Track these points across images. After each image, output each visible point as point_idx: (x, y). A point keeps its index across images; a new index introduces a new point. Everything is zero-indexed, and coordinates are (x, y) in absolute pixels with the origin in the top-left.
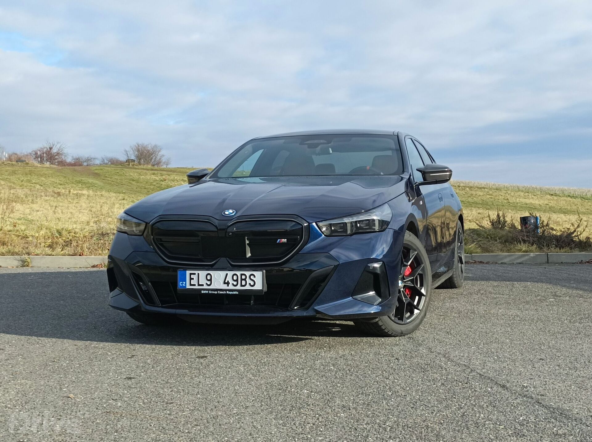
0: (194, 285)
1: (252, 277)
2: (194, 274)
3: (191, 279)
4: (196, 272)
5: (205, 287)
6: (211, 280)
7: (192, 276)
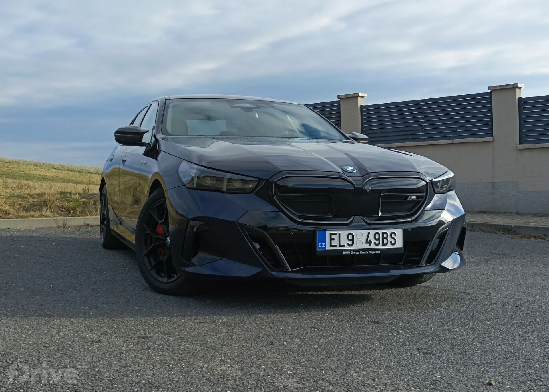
0: (335, 246)
1: (393, 236)
2: (335, 234)
3: (331, 239)
4: (337, 232)
5: (347, 247)
6: (352, 240)
7: (333, 237)
